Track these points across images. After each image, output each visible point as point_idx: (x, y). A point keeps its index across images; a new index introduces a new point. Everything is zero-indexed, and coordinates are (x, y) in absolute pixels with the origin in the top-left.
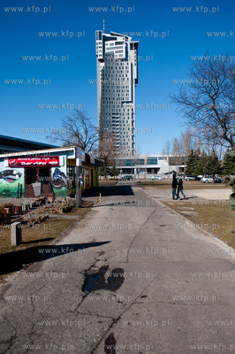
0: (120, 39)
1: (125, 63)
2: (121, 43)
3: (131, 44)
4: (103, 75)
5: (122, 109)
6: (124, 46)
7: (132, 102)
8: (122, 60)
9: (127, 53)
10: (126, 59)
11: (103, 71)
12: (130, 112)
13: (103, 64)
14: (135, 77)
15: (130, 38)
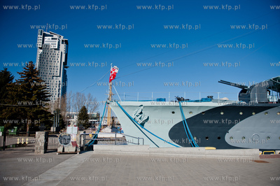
0: (55, 36)
1: (57, 51)
2: (56, 39)
3: (63, 41)
4: (40, 57)
5: (52, 81)
6: (57, 41)
7: (60, 76)
8: (55, 49)
9: (59, 45)
10: (58, 49)
11: (41, 55)
12: (58, 83)
13: (41, 51)
14: (63, 60)
15: (62, 37)
